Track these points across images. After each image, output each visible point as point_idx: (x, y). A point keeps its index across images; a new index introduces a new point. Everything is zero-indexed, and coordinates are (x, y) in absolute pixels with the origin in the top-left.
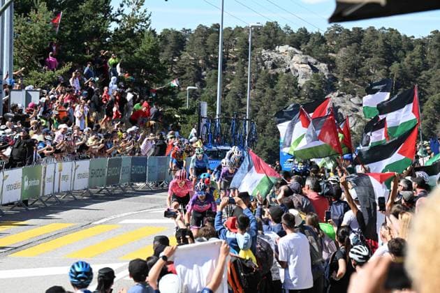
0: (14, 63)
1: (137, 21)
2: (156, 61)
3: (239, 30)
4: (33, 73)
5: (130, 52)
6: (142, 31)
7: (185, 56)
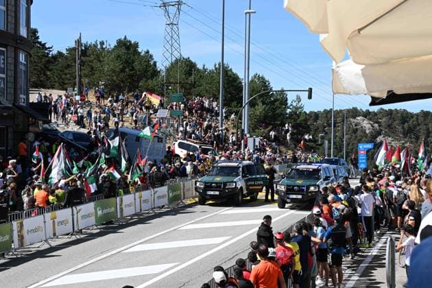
0: (249, 126)
1: (298, 108)
2: (306, 124)
3: (341, 111)
4: (257, 130)
5: (295, 120)
6: (300, 112)
7: (319, 122)
